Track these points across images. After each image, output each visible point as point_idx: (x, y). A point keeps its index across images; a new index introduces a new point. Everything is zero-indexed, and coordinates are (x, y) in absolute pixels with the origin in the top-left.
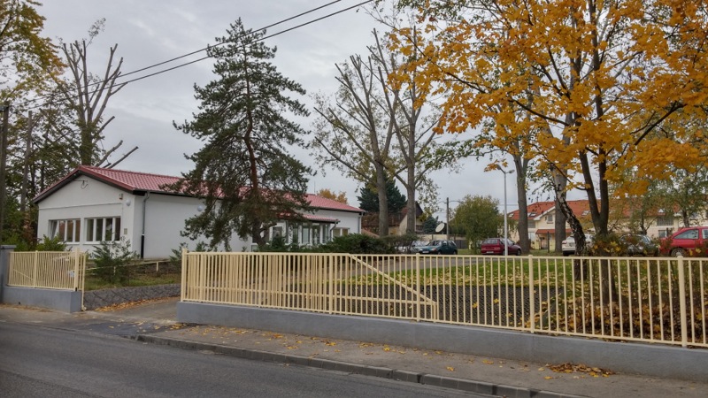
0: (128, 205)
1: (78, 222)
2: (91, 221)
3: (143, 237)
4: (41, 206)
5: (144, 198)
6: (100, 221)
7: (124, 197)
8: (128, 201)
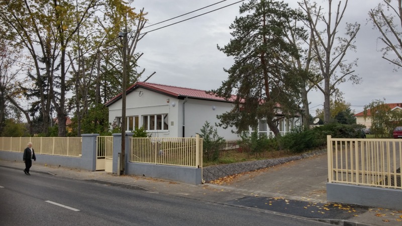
0: (174, 106)
1: (137, 118)
2: (145, 118)
3: (184, 127)
4: (110, 108)
5: (183, 101)
6: (152, 117)
7: (170, 101)
8: (173, 103)
